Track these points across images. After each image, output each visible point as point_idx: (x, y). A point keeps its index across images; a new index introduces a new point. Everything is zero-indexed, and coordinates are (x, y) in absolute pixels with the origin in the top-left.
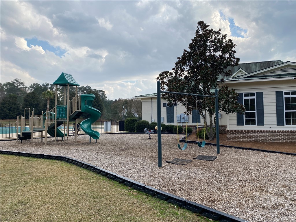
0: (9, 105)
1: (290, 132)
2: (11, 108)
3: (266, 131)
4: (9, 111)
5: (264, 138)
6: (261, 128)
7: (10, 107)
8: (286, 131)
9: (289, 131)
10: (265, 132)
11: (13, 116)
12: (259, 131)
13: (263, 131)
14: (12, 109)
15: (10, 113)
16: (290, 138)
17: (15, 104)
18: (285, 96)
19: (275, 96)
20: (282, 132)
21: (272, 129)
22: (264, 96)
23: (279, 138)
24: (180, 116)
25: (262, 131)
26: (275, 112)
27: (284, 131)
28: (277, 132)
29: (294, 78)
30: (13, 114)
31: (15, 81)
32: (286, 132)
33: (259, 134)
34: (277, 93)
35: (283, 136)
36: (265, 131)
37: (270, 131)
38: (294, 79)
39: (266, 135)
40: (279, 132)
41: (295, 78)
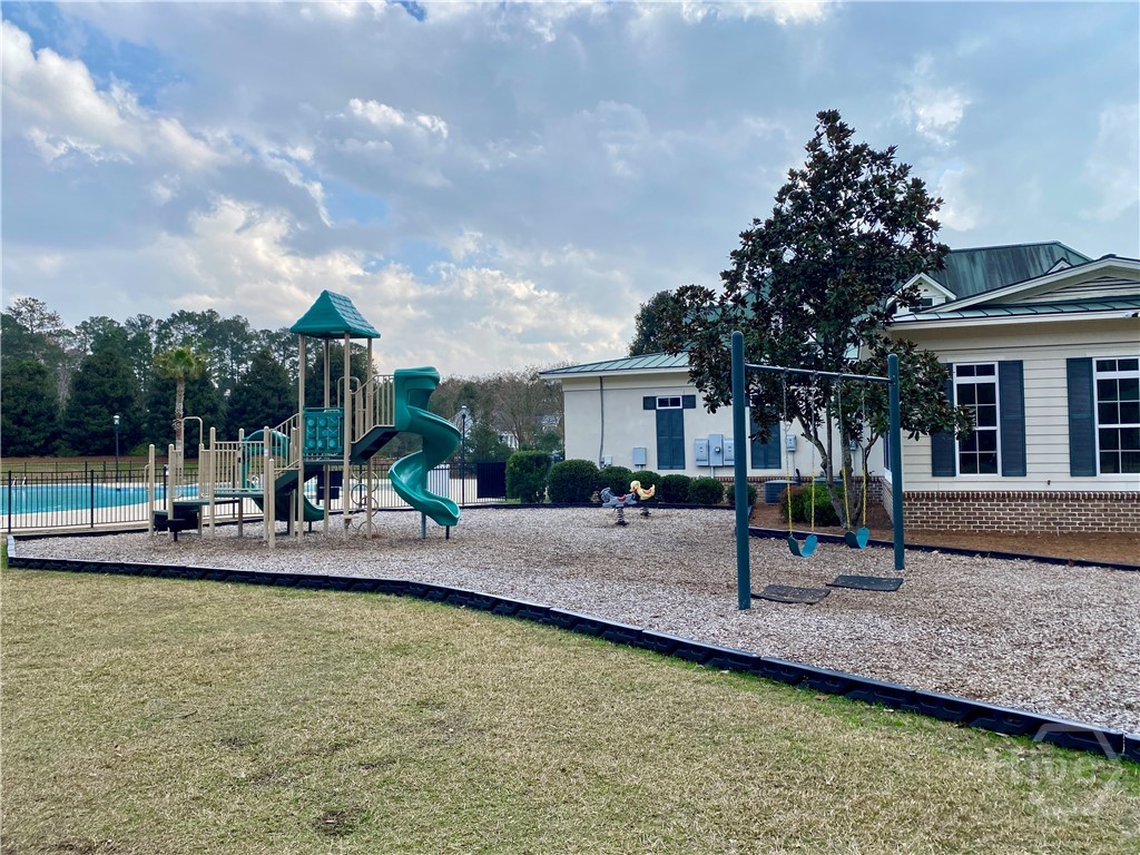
0: (16, 401)
1: (1117, 499)
2: (25, 412)
3: (1035, 495)
4: (16, 427)
5: (1026, 519)
6: (1013, 485)
7: (19, 410)
8: (1101, 495)
9: (1112, 495)
10: (1030, 498)
11: (31, 443)
12: (1009, 495)
13: (1024, 495)
14: (28, 418)
15: (20, 433)
16: (1117, 520)
17: (39, 398)
18: (1098, 376)
19: (1064, 373)
20: (1089, 497)
21: (1053, 488)
22: (1026, 375)
23: (1077, 520)
24: (706, 442)
25: (1019, 495)
26: (1066, 430)
27: (1095, 495)
28: (1072, 499)
29: (1131, 313)
30: (33, 437)
31: (23, 309)
32: (1100, 499)
33: (1008, 505)
34: (1072, 364)
35: (1090, 510)
36: (1030, 495)
37: (1046, 495)
38: (1133, 316)
39: (1032, 509)
40: (1078, 499)
41: (1136, 315)
